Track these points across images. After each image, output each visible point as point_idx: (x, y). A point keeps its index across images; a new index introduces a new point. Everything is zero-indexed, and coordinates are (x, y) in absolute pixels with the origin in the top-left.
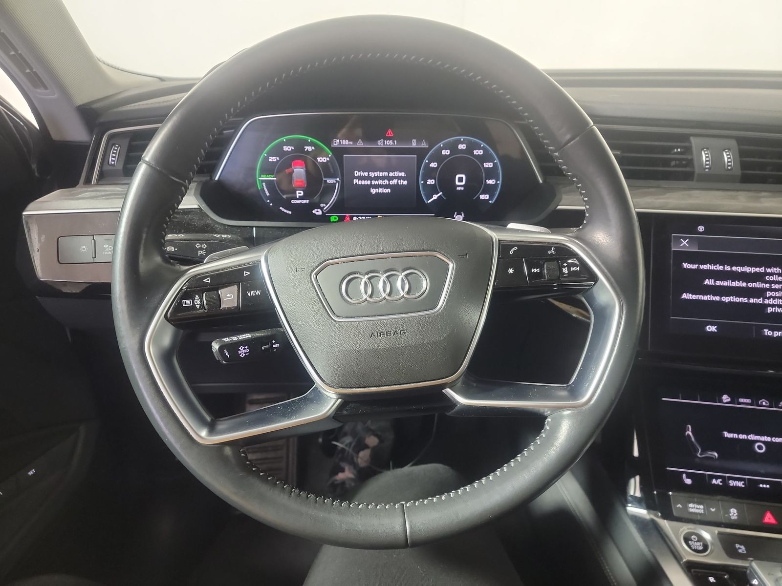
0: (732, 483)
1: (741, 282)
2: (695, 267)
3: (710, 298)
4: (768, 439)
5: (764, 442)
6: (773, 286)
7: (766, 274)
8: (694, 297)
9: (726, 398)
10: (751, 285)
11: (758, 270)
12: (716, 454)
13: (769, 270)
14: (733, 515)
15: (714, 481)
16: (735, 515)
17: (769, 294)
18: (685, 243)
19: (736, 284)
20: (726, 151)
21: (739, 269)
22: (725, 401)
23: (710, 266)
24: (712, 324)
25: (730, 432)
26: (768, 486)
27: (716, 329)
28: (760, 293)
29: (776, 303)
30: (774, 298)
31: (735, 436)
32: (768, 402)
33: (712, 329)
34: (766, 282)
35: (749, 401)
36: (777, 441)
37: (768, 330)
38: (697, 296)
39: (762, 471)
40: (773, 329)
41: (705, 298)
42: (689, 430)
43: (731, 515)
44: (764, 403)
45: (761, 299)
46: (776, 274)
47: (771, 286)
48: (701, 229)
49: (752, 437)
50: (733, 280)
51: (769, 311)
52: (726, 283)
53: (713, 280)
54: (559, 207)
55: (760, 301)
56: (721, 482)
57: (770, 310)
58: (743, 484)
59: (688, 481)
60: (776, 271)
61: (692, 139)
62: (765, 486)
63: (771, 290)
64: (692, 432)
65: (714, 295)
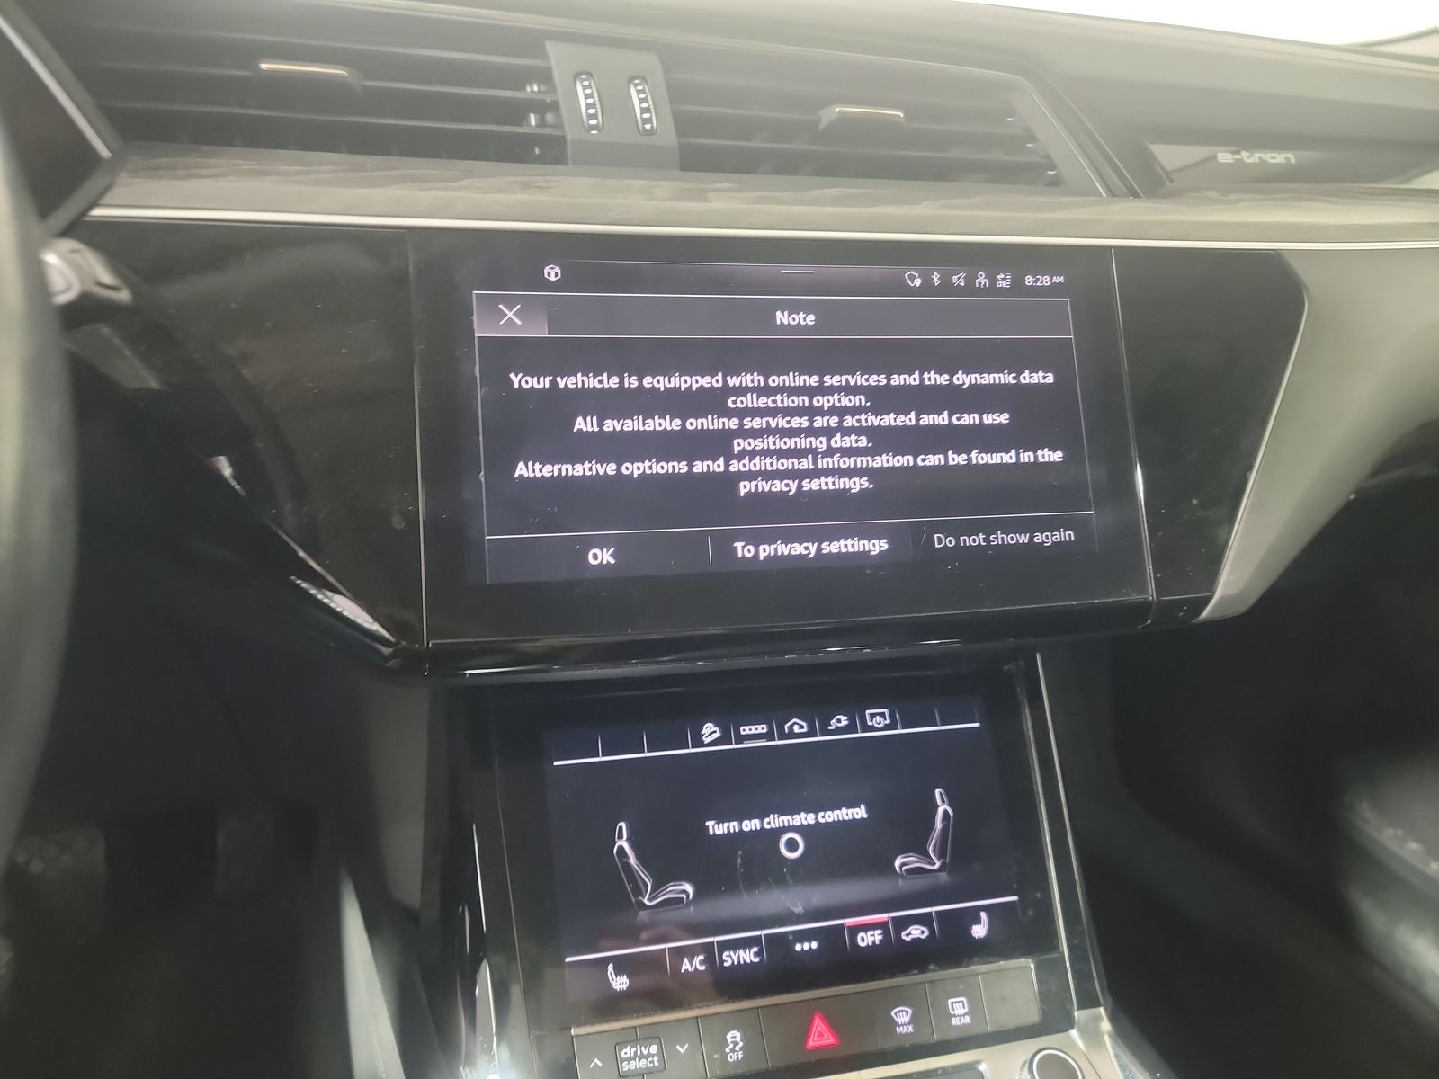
0: (730, 958)
1: (668, 417)
2: (545, 382)
3: (590, 469)
4: (809, 819)
5: (800, 829)
6: (749, 423)
7: (727, 391)
8: (548, 470)
9: (710, 731)
10: (693, 424)
11: (706, 381)
12: (689, 888)
13: (733, 381)
14: (733, 1050)
15: (686, 966)
16: (737, 1048)
17: (738, 445)
18: (510, 314)
19: (655, 424)
20: (637, 81)
21: (662, 383)
22: (707, 740)
23: (585, 378)
24: (602, 543)
25: (720, 820)
26: (814, 945)
27: (612, 555)
28: (718, 444)
29: (758, 469)
30: (753, 454)
31: (734, 826)
32: (804, 724)
33: (602, 557)
34: (729, 413)
35: (761, 728)
36: (830, 820)
37: (743, 544)
38: (557, 467)
39: (799, 909)
40: (756, 539)
41: (580, 470)
42: (621, 837)
43: (727, 1050)
44: (796, 729)
45: (721, 461)
46: (752, 390)
47: (741, 424)
48: (553, 273)
49: (773, 822)
50: (648, 415)
51: (743, 492)
52: (630, 425)
53: (595, 418)
54: (98, 212)
55: (718, 466)
56: (701, 963)
57: (745, 488)
58: (756, 954)
59: (621, 983)
60: (752, 381)
61: (551, 48)
62: (806, 946)
63: (742, 433)
64: (628, 839)
65: (601, 462)
